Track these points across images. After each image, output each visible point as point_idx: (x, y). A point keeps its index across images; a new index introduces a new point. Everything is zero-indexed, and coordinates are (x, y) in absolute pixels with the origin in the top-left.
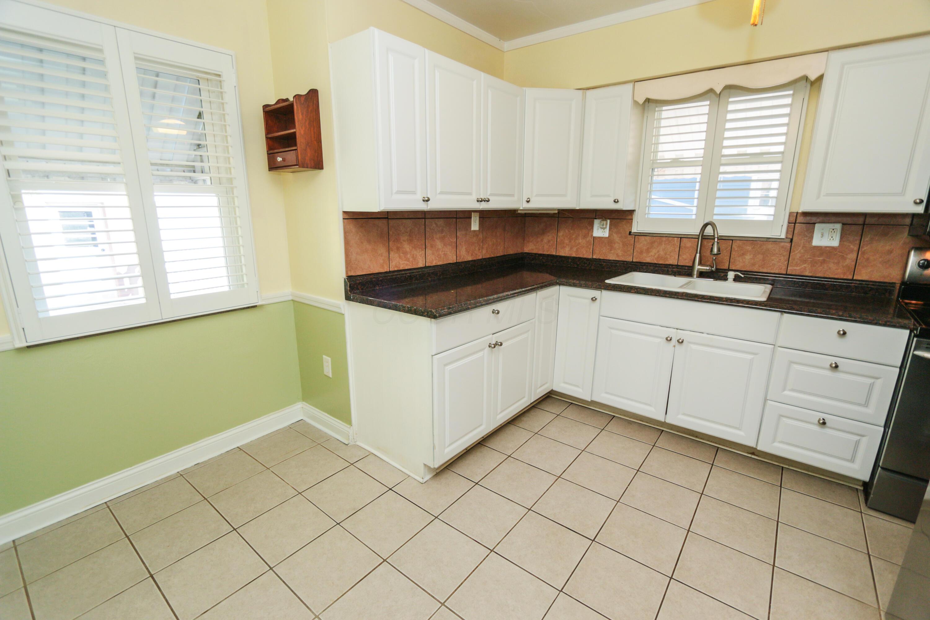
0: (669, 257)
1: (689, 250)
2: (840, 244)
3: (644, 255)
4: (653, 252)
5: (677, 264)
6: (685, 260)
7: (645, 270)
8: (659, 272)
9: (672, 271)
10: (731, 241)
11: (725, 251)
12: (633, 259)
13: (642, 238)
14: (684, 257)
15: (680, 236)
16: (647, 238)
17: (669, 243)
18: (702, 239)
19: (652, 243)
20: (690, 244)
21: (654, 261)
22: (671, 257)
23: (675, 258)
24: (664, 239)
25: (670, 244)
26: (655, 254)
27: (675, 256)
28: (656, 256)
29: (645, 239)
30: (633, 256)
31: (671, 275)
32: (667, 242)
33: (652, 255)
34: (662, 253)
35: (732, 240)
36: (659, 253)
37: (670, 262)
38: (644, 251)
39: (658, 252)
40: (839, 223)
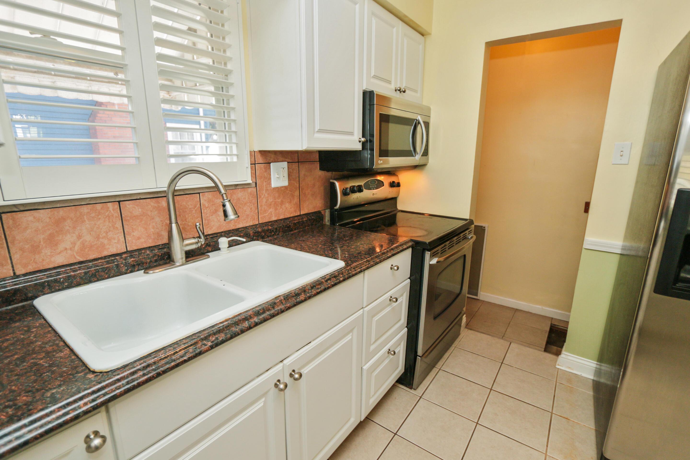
0: (106, 242)
1: (141, 221)
2: (289, 183)
3: (47, 251)
4: (68, 241)
5: (125, 251)
6: (139, 238)
7: (66, 284)
8: (101, 276)
9: (126, 265)
10: (198, 195)
11: (194, 212)
12: (13, 270)
13: (28, 217)
14: (134, 234)
15: (118, 199)
16: (41, 214)
17: (98, 216)
18: (174, 196)
19: (59, 222)
20: (140, 210)
21: (75, 258)
22: (110, 240)
23: (119, 240)
24: (85, 209)
25: (100, 216)
26: (74, 244)
27: (118, 237)
28: (76, 248)
29: (34, 218)
30: (12, 263)
31: (126, 273)
32: (93, 215)
33: (66, 249)
34: (88, 238)
35: (199, 193)
36: (82, 240)
37: (113, 250)
38: (42, 243)
39: (79, 237)
40: (285, 161)
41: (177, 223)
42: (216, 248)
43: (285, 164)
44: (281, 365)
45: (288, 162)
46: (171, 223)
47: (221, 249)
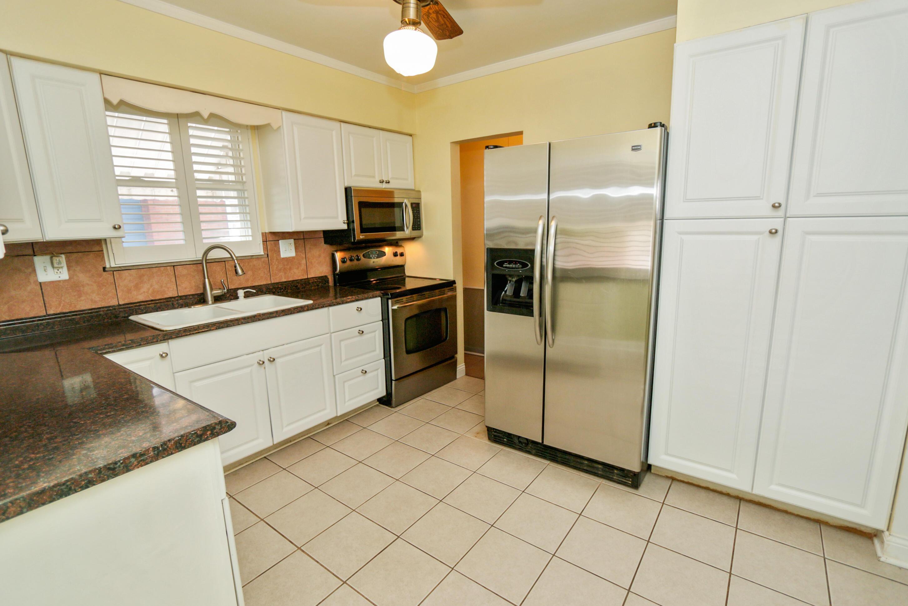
0: (166, 289)
1: (187, 278)
2: (296, 255)
3: (135, 293)
4: (145, 287)
5: (177, 295)
6: (185, 288)
7: (145, 311)
8: (163, 308)
9: (177, 303)
10: (224, 262)
11: (221, 273)
12: (118, 301)
13: (125, 273)
14: (183, 286)
15: (173, 264)
16: (132, 272)
17: (162, 274)
18: (206, 263)
19: (141, 277)
20: (186, 271)
21: (149, 297)
22: (168, 288)
23: (173, 289)
24: (155, 270)
25: (163, 274)
26: (149, 289)
27: (173, 287)
28: (150, 292)
29: (129, 274)
30: (118, 298)
31: (177, 308)
32: (159, 273)
33: (144, 292)
34: (156, 287)
35: (225, 261)
36: (152, 288)
37: (170, 294)
38: (132, 288)
39: (151, 286)
40: (292, 238)
41: (208, 278)
42: (237, 298)
43: (292, 241)
44: (262, 352)
45: (295, 239)
46: (205, 278)
47: (240, 297)
